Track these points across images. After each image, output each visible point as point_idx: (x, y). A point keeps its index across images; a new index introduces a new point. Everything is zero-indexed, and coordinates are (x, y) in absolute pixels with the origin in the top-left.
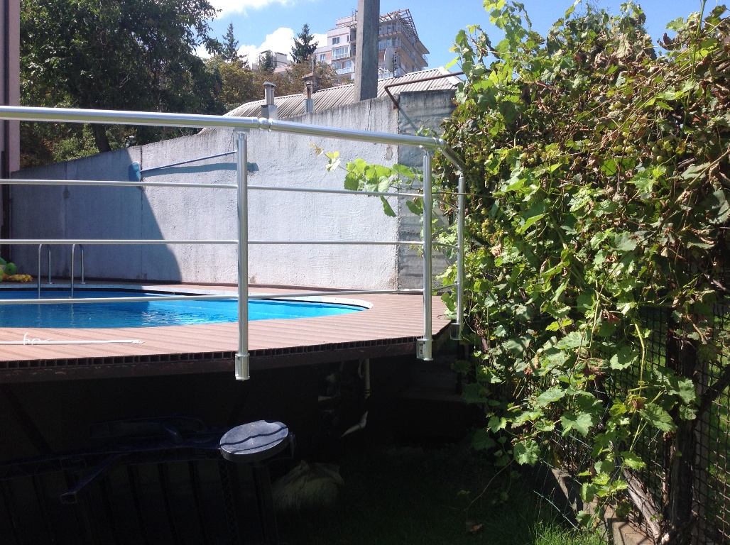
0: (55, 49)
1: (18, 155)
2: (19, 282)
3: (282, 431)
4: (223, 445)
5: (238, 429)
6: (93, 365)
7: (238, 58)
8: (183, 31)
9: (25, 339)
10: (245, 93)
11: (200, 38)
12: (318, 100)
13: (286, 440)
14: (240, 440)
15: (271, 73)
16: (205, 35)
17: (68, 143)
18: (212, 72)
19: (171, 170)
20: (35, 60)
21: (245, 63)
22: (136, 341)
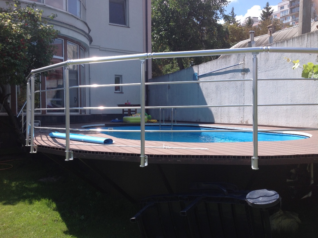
0: (163, 28)
1: (151, 73)
2: (153, 122)
3: (276, 195)
4: (248, 198)
5: (254, 192)
6: (191, 158)
7: (236, 22)
8: (214, 13)
9: (164, 146)
10: (239, 37)
11: (221, 15)
12: (275, 36)
13: (278, 200)
14: (255, 197)
15: (251, 27)
16: (223, 14)
17: (168, 66)
18: (224, 30)
19: (210, 74)
20: (156, 34)
21: (239, 24)
22: (206, 149)
